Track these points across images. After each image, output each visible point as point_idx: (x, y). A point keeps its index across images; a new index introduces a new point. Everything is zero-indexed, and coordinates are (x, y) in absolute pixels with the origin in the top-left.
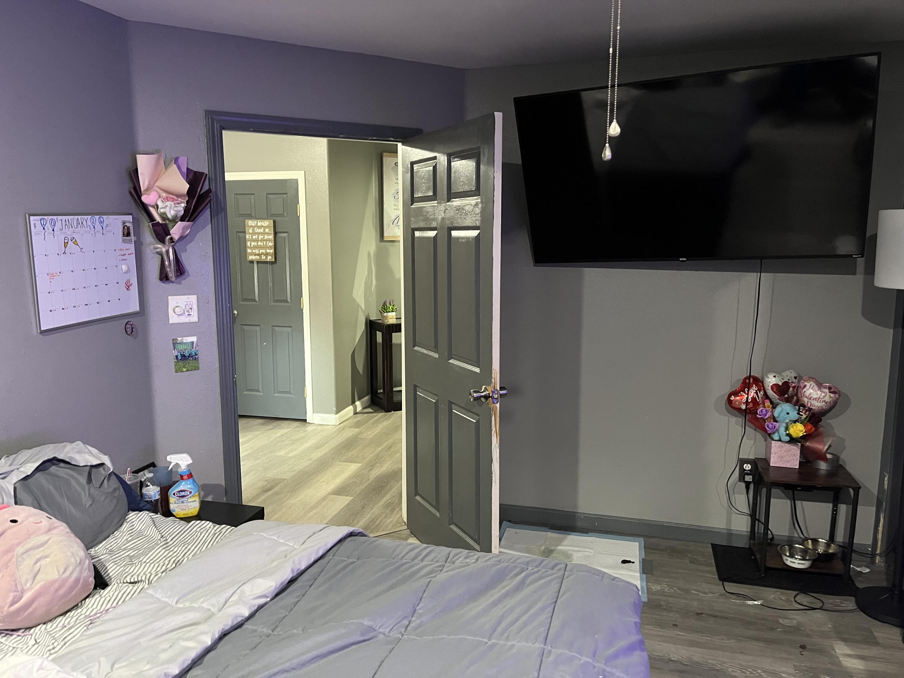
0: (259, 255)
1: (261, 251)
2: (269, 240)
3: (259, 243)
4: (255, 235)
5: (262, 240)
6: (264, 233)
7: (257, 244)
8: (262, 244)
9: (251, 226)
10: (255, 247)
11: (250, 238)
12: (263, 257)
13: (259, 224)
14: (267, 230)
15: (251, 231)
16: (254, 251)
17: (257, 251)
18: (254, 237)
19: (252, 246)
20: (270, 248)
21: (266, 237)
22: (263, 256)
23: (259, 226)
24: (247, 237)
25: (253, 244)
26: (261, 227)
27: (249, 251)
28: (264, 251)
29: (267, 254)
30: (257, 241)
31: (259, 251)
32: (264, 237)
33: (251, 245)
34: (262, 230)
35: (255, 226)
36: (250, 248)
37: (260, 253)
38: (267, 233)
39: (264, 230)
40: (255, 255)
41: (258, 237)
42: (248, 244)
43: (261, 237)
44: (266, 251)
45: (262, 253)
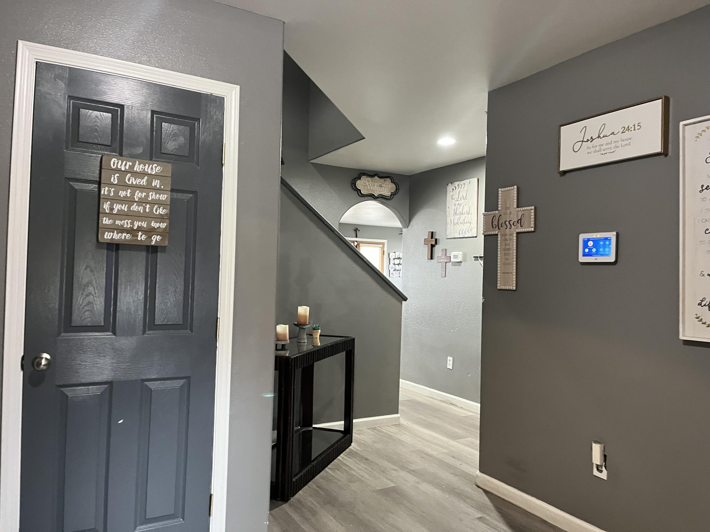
0: (131, 231)
1: (136, 224)
2: (160, 203)
3: (135, 208)
4: (126, 190)
5: (141, 202)
6: (148, 188)
7: (129, 208)
8: (141, 209)
9: (118, 170)
10: (121, 215)
11: (112, 194)
12: (141, 237)
13: (138, 168)
14: (156, 183)
15: (114, 179)
16: (118, 222)
17: (127, 224)
18: (122, 194)
19: (115, 212)
20: (160, 218)
21: (152, 196)
22: (140, 233)
23: (136, 172)
24: (104, 191)
25: (117, 207)
26: (142, 174)
27: (106, 221)
28: (144, 225)
29: (150, 232)
30: (129, 201)
31: (132, 223)
32: (147, 196)
33: (112, 209)
34: (144, 182)
35: (126, 172)
36: (110, 215)
37: (135, 228)
38: (155, 189)
39: (149, 182)
40: (121, 230)
41: (133, 194)
42: (106, 206)
43: (138, 195)
44: (149, 224)
45: (140, 229)
